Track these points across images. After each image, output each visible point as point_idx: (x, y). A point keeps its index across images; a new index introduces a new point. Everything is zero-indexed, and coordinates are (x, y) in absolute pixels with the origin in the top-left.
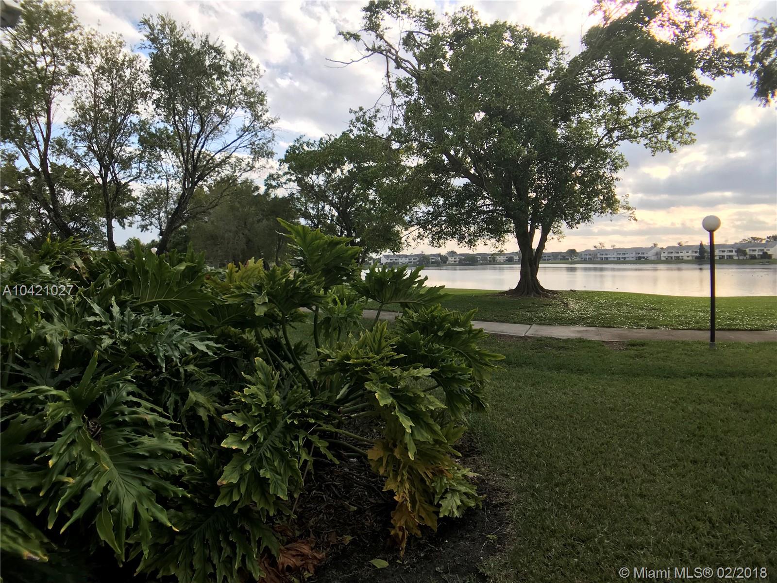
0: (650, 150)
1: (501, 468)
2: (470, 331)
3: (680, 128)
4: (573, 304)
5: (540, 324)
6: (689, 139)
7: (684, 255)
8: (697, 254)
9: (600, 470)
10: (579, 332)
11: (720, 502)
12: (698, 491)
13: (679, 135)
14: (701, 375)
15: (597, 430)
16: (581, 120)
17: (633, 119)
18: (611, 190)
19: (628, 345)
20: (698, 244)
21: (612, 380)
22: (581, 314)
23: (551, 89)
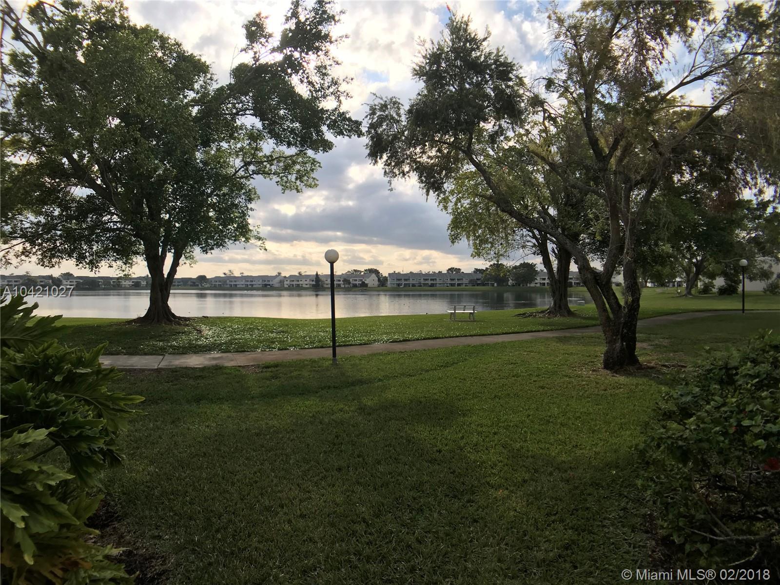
0: (280, 187)
1: (150, 530)
2: (99, 372)
3: (307, 173)
4: (207, 331)
5: (174, 354)
6: (313, 184)
7: (303, 283)
8: (314, 283)
9: (258, 501)
10: (214, 359)
11: (367, 500)
12: (348, 496)
13: (305, 178)
14: (329, 387)
15: (247, 459)
16: (220, 148)
17: (268, 157)
18: (244, 219)
19: (263, 368)
20: (315, 273)
21: (253, 404)
22: (215, 340)
23: (195, 111)
